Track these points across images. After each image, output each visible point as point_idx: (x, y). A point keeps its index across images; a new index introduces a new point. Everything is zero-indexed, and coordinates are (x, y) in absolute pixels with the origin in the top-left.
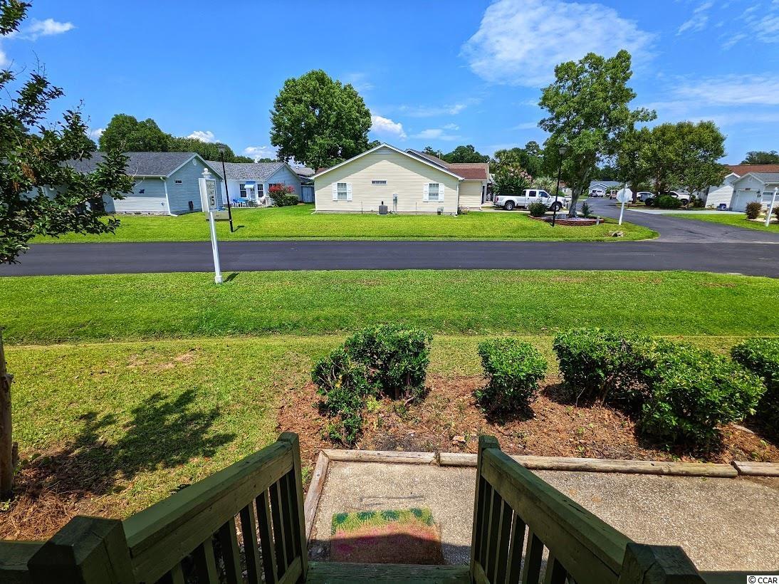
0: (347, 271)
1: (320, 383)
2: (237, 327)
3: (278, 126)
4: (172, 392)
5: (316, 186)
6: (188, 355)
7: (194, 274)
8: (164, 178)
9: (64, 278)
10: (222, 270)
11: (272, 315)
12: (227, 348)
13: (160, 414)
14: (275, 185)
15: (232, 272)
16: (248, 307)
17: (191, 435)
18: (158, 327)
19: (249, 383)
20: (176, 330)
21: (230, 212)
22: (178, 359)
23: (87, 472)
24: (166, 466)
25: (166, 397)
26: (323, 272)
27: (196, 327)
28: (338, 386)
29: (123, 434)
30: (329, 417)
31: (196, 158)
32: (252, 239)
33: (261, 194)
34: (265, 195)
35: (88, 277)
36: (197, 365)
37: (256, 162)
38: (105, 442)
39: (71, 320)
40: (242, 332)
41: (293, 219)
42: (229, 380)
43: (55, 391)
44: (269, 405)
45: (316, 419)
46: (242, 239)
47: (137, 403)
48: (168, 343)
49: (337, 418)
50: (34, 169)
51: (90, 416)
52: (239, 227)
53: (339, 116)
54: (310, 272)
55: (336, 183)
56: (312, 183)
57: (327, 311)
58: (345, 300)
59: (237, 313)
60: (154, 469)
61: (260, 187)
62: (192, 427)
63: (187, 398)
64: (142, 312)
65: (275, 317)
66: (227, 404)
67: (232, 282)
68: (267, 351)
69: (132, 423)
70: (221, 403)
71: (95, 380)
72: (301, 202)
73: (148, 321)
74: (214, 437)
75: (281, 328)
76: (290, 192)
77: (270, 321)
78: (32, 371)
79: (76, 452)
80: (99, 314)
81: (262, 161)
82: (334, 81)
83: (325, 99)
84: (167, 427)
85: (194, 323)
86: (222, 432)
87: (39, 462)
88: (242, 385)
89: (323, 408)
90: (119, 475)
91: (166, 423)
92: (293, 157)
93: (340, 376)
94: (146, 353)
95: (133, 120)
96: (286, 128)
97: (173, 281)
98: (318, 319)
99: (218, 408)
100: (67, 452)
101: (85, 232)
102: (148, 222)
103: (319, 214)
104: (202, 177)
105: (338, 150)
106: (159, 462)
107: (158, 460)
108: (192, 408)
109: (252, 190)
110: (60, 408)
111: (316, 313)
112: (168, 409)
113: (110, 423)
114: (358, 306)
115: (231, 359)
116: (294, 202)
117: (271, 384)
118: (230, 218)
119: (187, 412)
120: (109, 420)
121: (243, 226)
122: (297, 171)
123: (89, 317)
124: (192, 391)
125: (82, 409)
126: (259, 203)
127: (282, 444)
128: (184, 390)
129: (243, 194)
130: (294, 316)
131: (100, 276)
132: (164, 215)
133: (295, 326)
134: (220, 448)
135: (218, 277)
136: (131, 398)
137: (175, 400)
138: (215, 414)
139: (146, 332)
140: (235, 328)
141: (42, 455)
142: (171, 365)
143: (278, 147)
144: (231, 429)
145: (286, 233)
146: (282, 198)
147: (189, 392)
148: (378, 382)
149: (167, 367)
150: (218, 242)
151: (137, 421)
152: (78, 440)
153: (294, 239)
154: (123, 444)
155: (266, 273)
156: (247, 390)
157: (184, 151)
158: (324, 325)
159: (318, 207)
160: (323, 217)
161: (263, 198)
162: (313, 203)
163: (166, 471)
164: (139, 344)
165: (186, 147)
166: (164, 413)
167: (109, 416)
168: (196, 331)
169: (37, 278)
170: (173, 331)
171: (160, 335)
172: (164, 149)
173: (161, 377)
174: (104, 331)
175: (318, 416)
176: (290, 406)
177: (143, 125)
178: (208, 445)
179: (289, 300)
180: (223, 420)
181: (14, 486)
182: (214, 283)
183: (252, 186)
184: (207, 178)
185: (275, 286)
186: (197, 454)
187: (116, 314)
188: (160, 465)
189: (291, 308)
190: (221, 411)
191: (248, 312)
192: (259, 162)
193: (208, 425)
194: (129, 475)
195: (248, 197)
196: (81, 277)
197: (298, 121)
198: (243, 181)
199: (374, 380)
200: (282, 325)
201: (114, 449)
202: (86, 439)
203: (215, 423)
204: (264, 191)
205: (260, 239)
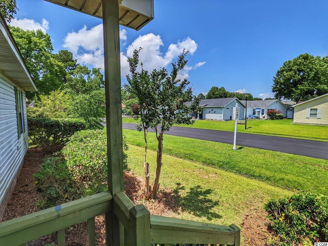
0: (309, 158)
1: (270, 212)
2: (238, 171)
3: (277, 83)
4: (205, 187)
5: (295, 110)
6: (214, 175)
7: (226, 144)
8: (223, 107)
9: (186, 138)
10: (237, 144)
11: (256, 170)
12: (230, 178)
13: (198, 194)
14: (271, 110)
15: (241, 146)
16: (245, 163)
17: (206, 207)
18: (208, 161)
19: (234, 197)
20: (214, 164)
21: (246, 121)
22: (210, 175)
23: (173, 203)
24: (194, 214)
25: (202, 188)
26: (291, 155)
27: (222, 165)
28: (281, 219)
29: (185, 195)
30: (273, 235)
31: (236, 99)
32: (254, 133)
33: (263, 114)
34: (265, 115)
35: (192, 139)
36: (216, 180)
37: (263, 100)
38: (180, 195)
39: (185, 152)
40: (240, 173)
41: (279, 126)
42: (226, 192)
43: (174, 173)
44: (241, 211)
45: (265, 232)
46: (249, 133)
47: (193, 186)
48: (209, 168)
49: (277, 238)
50: (177, 105)
51: (179, 184)
52: (249, 127)
53: (317, 73)
54: (283, 154)
55: (310, 108)
56: (293, 109)
57: (290, 177)
58: (305, 174)
59: (239, 164)
60: (190, 213)
61: (263, 110)
62: (207, 204)
63: (208, 192)
64: (205, 155)
65: (257, 171)
66: (223, 201)
67: (240, 150)
68: (248, 185)
69: (189, 193)
70: (220, 200)
71: (184, 173)
72: (285, 118)
73: (206, 158)
74: (213, 213)
75: (260, 177)
76: (279, 113)
77: (254, 172)
78: (171, 165)
79: (173, 194)
80: (192, 152)
81: (267, 99)
82: (315, 57)
83: (308, 66)
84: (199, 199)
85: (221, 163)
86: (217, 212)
87: (164, 192)
88: (231, 196)
89: (270, 228)
90: (180, 208)
91: (199, 198)
92: (283, 97)
93: (283, 215)
94: (201, 170)
95: (217, 88)
96: (281, 84)
97: (218, 145)
98: (283, 179)
99: (218, 201)
100: (171, 193)
101: (186, 124)
102: (214, 123)
103: (295, 124)
104: (235, 106)
105: (314, 91)
106: (193, 211)
107: (192, 210)
108: (209, 197)
109: (259, 112)
110: (173, 178)
111: (282, 176)
112: (201, 193)
113: (183, 189)
114: (314, 180)
115: (230, 183)
116: (281, 118)
117: (245, 202)
118: (246, 123)
119: (207, 197)
120: (183, 188)
121: (251, 127)
122: (285, 103)
123: (189, 152)
124: (211, 190)
125: (178, 181)
126: (261, 117)
127: (230, 229)
128: (209, 188)
129: (254, 113)
130: (268, 173)
131: (195, 139)
132: (220, 121)
133: (268, 179)
134: (214, 219)
135: (235, 147)
136: (192, 184)
137: (204, 191)
138: (216, 203)
139: (204, 162)
140: (237, 170)
141: (165, 191)
142: (207, 177)
143: (275, 93)
144: (221, 213)
145: (273, 133)
146: (274, 116)
147: (210, 190)
148: (315, 232)
149: (205, 177)
150: (237, 133)
151: (191, 193)
152: (174, 191)
153: (276, 135)
154: (185, 199)
155: (257, 150)
156: (233, 199)
157: (233, 97)
158: (286, 184)
159: (295, 121)
160: (297, 126)
161: (264, 115)
162: (292, 119)
163: (193, 216)
164: (201, 166)
165: (234, 96)
166: (199, 194)
167: (183, 187)
168: (221, 167)
169: (180, 137)
170: (213, 164)
171: (208, 164)
172: (226, 97)
173: (202, 180)
174: (192, 158)
175: (266, 230)
176: (252, 217)
177: (220, 89)
178: (210, 215)
179: (267, 165)
180: (219, 207)
181: (157, 196)
182: (232, 149)
183: (259, 110)
184: (237, 107)
185: (261, 157)
186: (205, 216)
187: (197, 154)
188: (192, 213)
189: (267, 169)
190: (219, 203)
191: (244, 165)
192: (265, 100)
193: (213, 207)
194: (183, 211)
195: (256, 115)
196: (191, 139)
197: (289, 79)
198: (255, 108)
199: (312, 229)
200: (260, 176)
201: (182, 199)
202: (176, 192)
203: (215, 207)
204: (265, 112)
205: (258, 134)
